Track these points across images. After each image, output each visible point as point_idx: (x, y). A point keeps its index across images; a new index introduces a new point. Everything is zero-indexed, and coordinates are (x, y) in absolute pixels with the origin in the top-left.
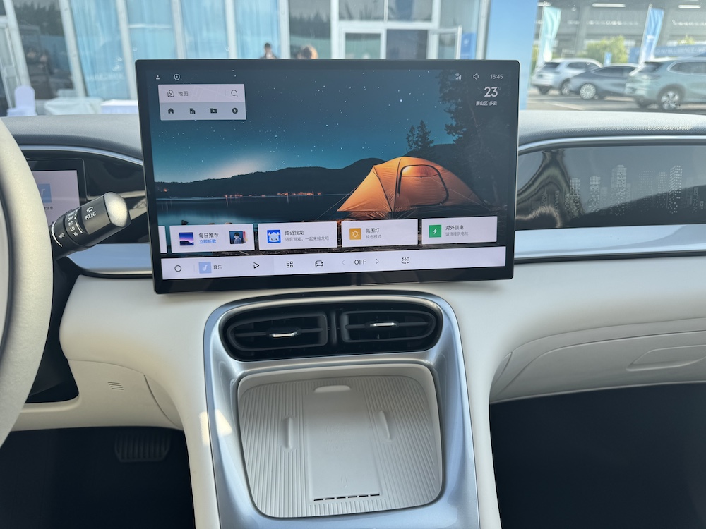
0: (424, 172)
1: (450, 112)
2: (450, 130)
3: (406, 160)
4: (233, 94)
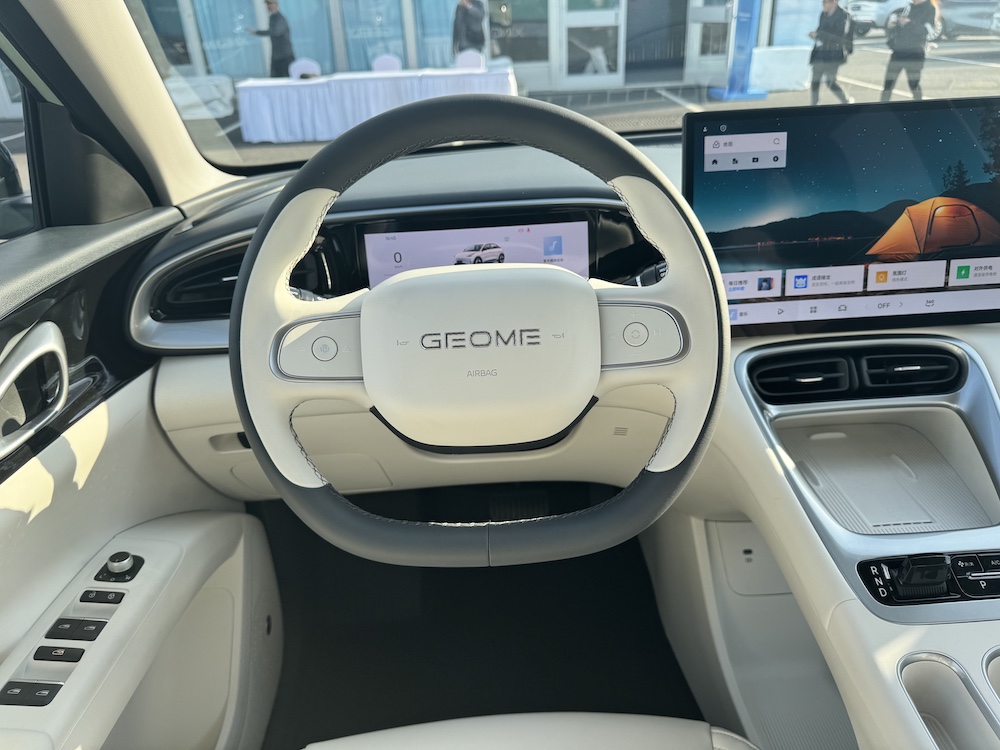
0: (957, 213)
1: (989, 150)
2: (987, 168)
3: (940, 201)
4: (776, 142)
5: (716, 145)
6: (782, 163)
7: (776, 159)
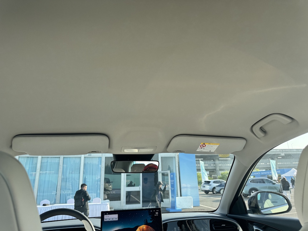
0: (147, 228)
1: (150, 217)
2: (151, 220)
3: (144, 226)
4: (116, 216)
5: (106, 217)
6: (117, 220)
7: (116, 219)
